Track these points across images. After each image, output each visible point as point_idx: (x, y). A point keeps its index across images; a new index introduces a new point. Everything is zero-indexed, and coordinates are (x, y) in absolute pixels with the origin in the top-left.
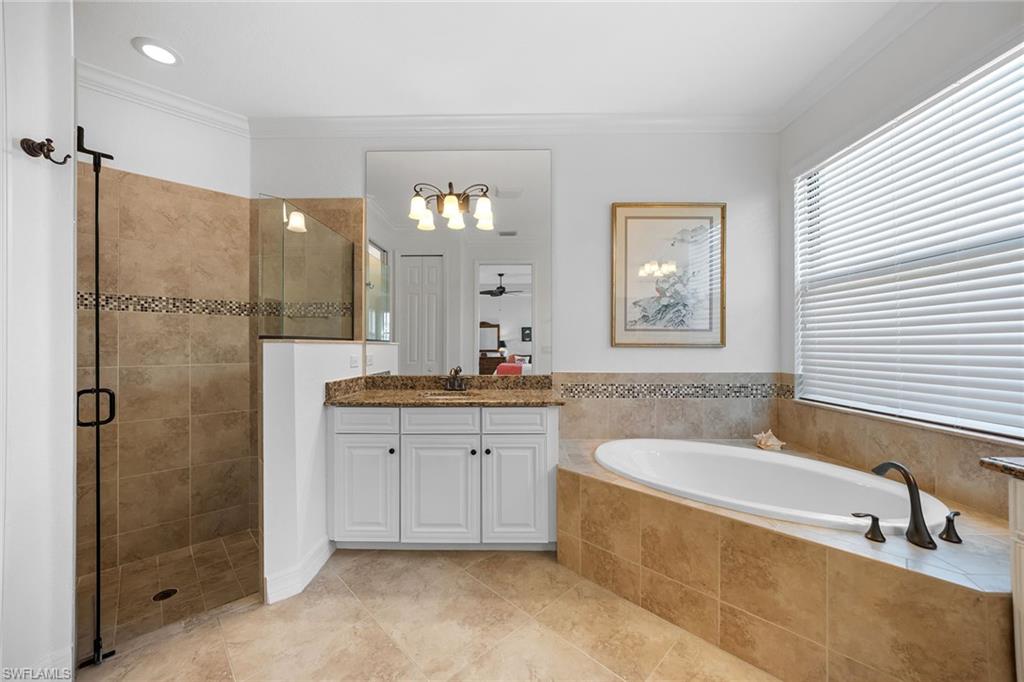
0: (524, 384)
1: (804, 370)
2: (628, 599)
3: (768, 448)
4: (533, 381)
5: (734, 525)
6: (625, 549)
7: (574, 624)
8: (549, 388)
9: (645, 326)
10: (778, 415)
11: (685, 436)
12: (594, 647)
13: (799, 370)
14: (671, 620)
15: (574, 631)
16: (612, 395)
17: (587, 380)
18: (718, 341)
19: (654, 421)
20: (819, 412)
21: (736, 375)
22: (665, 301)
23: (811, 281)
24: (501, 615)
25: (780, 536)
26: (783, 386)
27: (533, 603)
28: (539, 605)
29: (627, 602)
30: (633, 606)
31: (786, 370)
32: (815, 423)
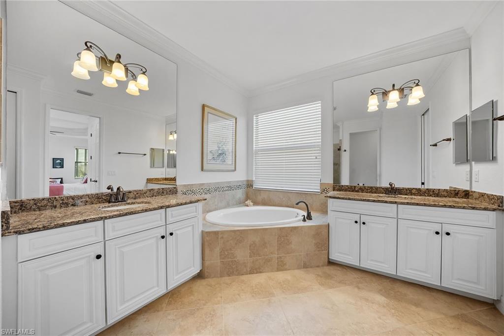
0: (163, 192)
1: (255, 179)
2: (243, 275)
3: (250, 206)
4: (168, 191)
5: (281, 229)
6: (241, 254)
7: (239, 295)
8: (176, 193)
9: (213, 162)
10: (247, 194)
11: (225, 207)
12: (253, 296)
13: (254, 179)
14: (261, 272)
15: (242, 297)
16: (202, 194)
17: (192, 188)
18: (234, 169)
19: (216, 203)
20: (262, 191)
21: (238, 182)
22: (220, 152)
23: (259, 150)
24: (210, 314)
25: (292, 227)
26: (249, 185)
27: (216, 299)
28: (219, 299)
29: (244, 276)
30: (246, 276)
31: (250, 179)
32: (260, 195)
